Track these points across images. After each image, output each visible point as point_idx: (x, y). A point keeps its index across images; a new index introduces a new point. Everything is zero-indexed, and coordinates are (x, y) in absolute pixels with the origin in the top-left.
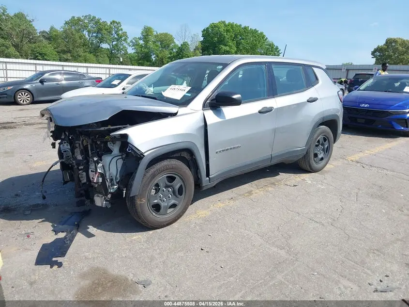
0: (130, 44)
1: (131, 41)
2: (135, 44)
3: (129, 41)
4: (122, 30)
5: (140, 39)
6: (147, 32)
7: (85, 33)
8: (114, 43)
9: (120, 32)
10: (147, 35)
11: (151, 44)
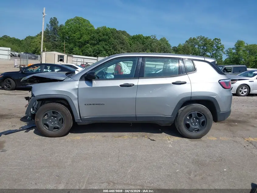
0: (225, 53)
1: (227, 51)
2: (229, 52)
3: (224, 50)
4: (220, 43)
5: (233, 49)
6: (239, 44)
7: (197, 46)
8: (214, 52)
9: (219, 45)
10: (239, 46)
11: (241, 52)
